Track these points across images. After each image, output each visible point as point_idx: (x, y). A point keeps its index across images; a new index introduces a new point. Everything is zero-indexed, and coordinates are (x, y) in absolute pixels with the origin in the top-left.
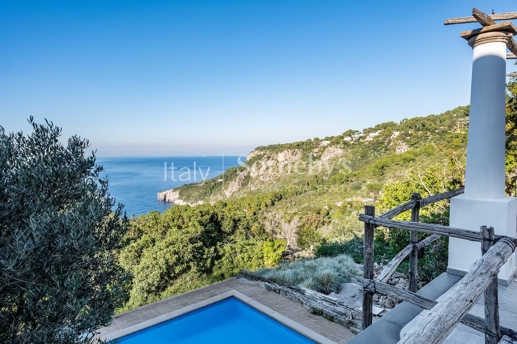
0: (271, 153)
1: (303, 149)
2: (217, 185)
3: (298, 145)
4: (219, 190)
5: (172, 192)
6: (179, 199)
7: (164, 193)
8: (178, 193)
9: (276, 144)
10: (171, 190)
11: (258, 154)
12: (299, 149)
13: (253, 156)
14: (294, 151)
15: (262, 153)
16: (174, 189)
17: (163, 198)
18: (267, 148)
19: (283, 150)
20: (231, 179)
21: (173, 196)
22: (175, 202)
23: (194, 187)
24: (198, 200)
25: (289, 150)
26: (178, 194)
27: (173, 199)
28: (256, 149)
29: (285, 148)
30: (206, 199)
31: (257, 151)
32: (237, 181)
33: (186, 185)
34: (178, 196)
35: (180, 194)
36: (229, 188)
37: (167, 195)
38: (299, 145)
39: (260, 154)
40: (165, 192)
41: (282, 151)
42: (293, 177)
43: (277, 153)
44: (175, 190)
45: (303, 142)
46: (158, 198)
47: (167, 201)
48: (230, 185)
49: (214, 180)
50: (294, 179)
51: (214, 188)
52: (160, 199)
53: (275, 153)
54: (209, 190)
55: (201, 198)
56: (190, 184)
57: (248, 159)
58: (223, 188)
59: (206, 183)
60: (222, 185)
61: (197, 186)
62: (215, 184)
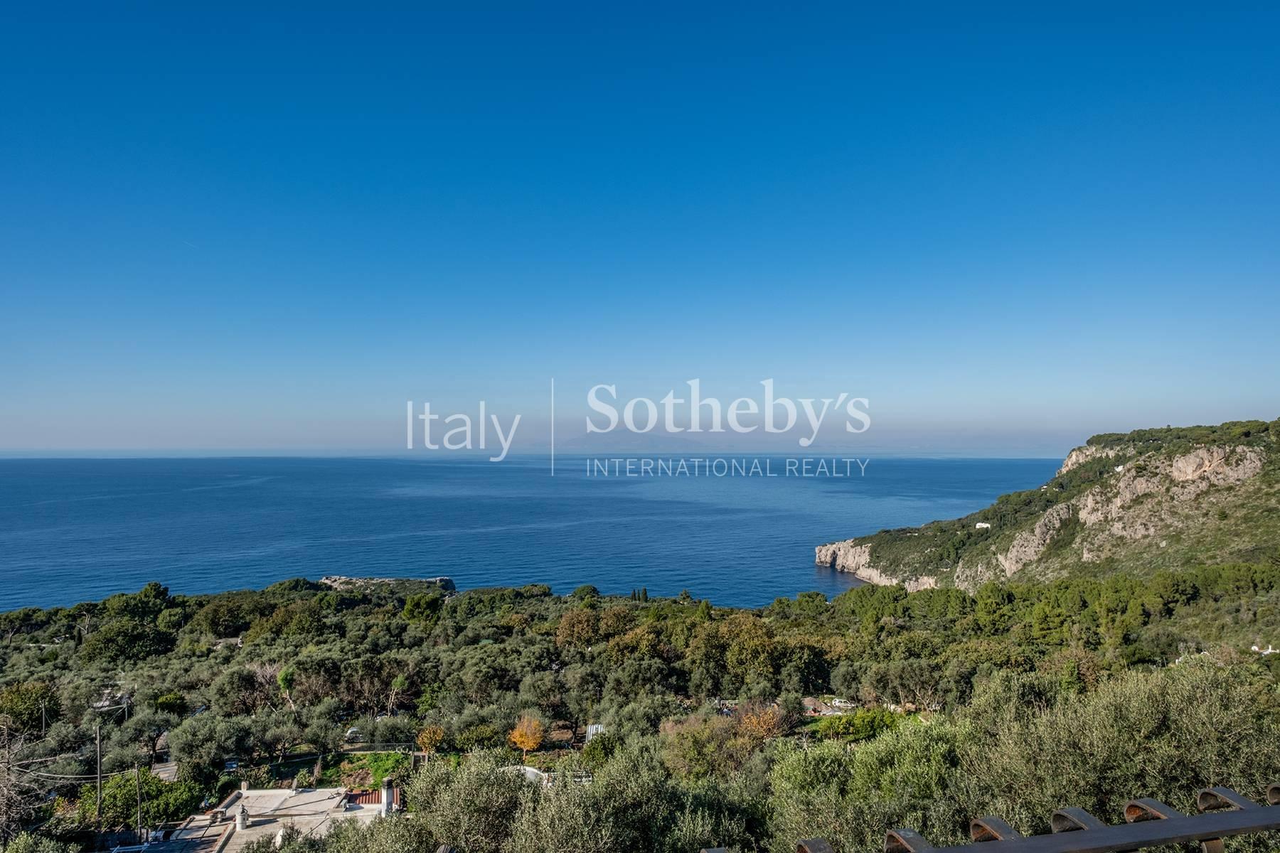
0: (1149, 457)
1: (1268, 447)
2: (972, 539)
3: (1247, 434)
4: (983, 553)
5: (852, 547)
6: (869, 566)
7: (832, 548)
8: (867, 550)
9: (1158, 427)
10: (850, 542)
11: (1098, 455)
12: (1249, 444)
13: (1081, 461)
14: (1233, 451)
15: (1112, 454)
16: (856, 539)
17: (829, 559)
18: (1126, 438)
19: (1191, 448)
20: (1017, 525)
21: (854, 558)
22: (858, 572)
23: (909, 538)
24: (921, 575)
25: (1215, 448)
26: (867, 553)
27: (854, 565)
28: (1090, 443)
29: (1197, 443)
30: (943, 572)
31: (1094, 449)
32: (1037, 531)
33: (887, 532)
34: (865, 558)
35: (871, 555)
36: (1014, 550)
37: (839, 553)
38: (1250, 433)
39: (1104, 455)
40: (834, 546)
41: (1186, 452)
42: (1229, 530)
43: (1170, 457)
44: (859, 542)
45: (1264, 423)
46: (817, 560)
47: (839, 568)
48: (1015, 543)
49: (965, 522)
50: (1236, 539)
51: (964, 545)
52: (821, 562)
53: (1162, 457)
54: (952, 550)
55: (930, 570)
56: (898, 531)
57: (1064, 470)
58: (993, 548)
59: (943, 531)
60: (990, 540)
61: (918, 538)
62: (969, 536)
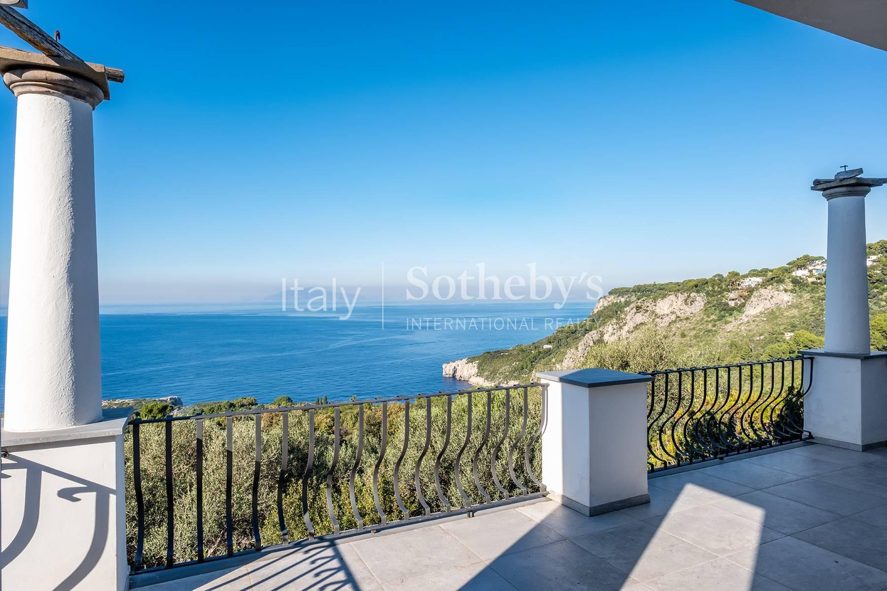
0: (644, 300)
1: (708, 294)
2: (541, 355)
3: (696, 286)
4: (547, 364)
5: (466, 363)
6: (477, 375)
7: (453, 365)
8: (476, 365)
9: (648, 283)
10: (465, 360)
11: (615, 301)
12: (698, 292)
13: (605, 305)
14: (689, 296)
15: (623, 300)
16: (469, 358)
17: (451, 372)
18: (631, 290)
19: (666, 294)
20: (568, 346)
21: (467, 371)
22: (470, 380)
23: (502, 356)
24: (510, 380)
25: (679, 294)
26: (476, 367)
27: (468, 375)
28: (611, 293)
29: (670, 292)
30: (523, 377)
31: (613, 297)
32: (580, 348)
33: (489, 353)
34: (475, 370)
35: (478, 368)
36: (566, 361)
37: (458, 368)
38: (698, 286)
39: (618, 301)
40: (455, 363)
41: (664, 297)
42: (687, 344)
43: (655, 300)
44: (471, 360)
45: (705, 279)
46: (444, 373)
47: (458, 378)
48: (567, 356)
49: (536, 345)
50: (690, 349)
51: (536, 359)
52: (447, 375)
53: (650, 301)
54: (529, 362)
55: (515, 377)
56: (496, 352)
57: (596, 311)
58: (554, 360)
59: (523, 351)
60: (552, 355)
61: (508, 355)
62: (540, 352)
